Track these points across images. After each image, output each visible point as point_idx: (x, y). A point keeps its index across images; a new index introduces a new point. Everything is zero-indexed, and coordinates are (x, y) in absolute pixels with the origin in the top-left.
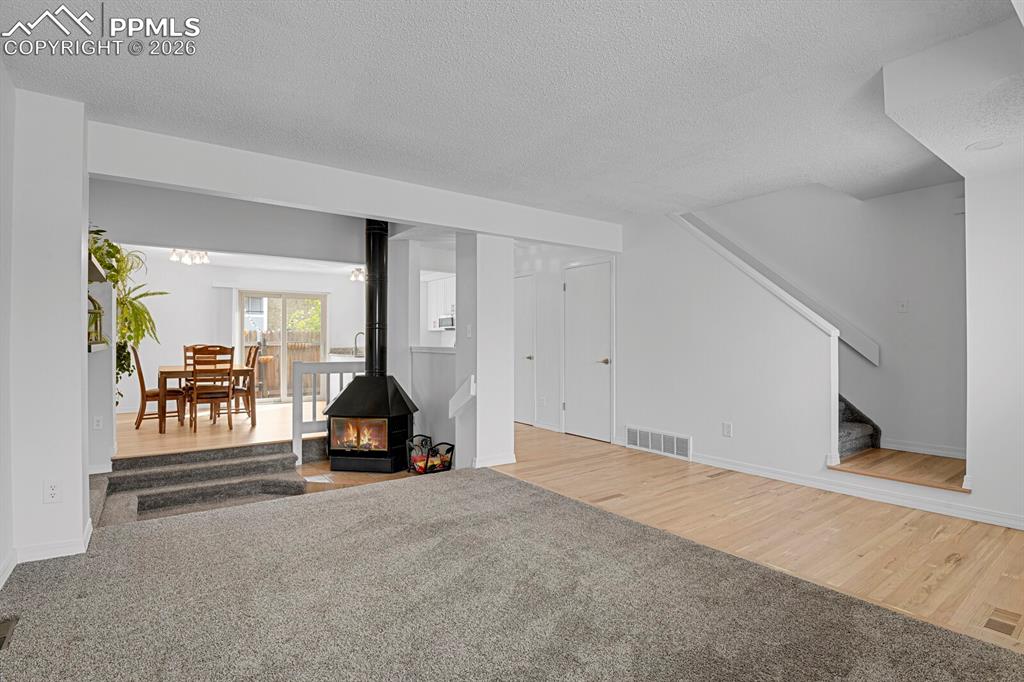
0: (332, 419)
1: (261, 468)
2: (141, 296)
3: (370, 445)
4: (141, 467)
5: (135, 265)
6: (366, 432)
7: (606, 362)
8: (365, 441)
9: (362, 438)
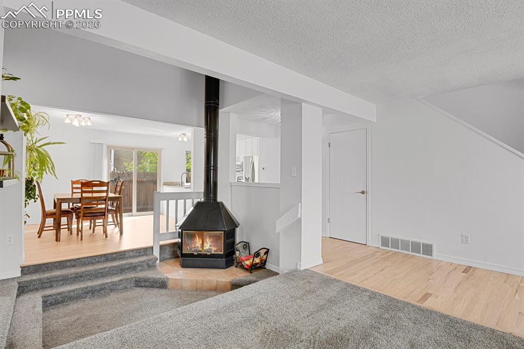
0: (184, 232)
1: (133, 268)
2: (45, 145)
3: (211, 249)
4: (43, 271)
5: (41, 122)
6: (208, 240)
7: (363, 192)
8: (207, 246)
9: (205, 244)
